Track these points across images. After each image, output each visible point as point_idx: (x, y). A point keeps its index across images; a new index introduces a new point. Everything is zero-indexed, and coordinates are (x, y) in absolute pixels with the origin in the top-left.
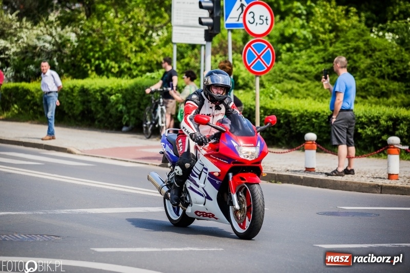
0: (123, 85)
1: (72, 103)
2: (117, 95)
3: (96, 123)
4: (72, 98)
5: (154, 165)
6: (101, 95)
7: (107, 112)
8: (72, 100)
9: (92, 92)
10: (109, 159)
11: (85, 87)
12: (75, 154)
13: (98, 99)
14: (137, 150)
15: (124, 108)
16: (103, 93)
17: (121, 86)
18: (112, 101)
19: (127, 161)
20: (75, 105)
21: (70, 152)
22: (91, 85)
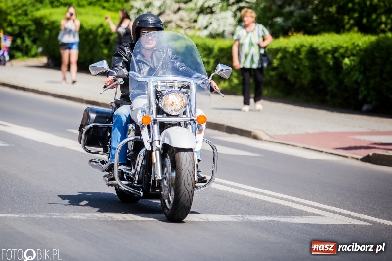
0: (360, 44)
1: (298, 69)
2: (352, 58)
3: (328, 98)
4: (298, 62)
5: (355, 158)
6: (334, 58)
7: (341, 82)
8: (298, 64)
9: (322, 53)
10: (301, 147)
11: (315, 46)
12: (261, 139)
13: (329, 63)
14: (349, 137)
15: (361, 77)
16: (336, 55)
17: (358, 45)
18: (345, 67)
19: (322, 152)
20: (302, 72)
21: (255, 137)
22: (321, 44)
